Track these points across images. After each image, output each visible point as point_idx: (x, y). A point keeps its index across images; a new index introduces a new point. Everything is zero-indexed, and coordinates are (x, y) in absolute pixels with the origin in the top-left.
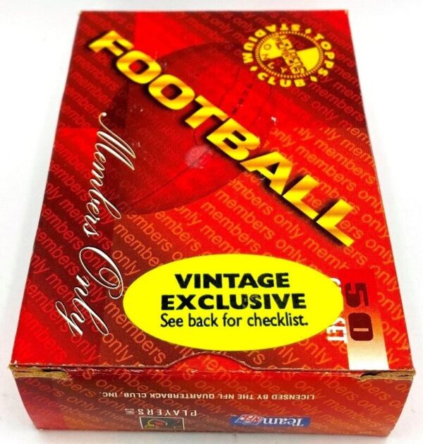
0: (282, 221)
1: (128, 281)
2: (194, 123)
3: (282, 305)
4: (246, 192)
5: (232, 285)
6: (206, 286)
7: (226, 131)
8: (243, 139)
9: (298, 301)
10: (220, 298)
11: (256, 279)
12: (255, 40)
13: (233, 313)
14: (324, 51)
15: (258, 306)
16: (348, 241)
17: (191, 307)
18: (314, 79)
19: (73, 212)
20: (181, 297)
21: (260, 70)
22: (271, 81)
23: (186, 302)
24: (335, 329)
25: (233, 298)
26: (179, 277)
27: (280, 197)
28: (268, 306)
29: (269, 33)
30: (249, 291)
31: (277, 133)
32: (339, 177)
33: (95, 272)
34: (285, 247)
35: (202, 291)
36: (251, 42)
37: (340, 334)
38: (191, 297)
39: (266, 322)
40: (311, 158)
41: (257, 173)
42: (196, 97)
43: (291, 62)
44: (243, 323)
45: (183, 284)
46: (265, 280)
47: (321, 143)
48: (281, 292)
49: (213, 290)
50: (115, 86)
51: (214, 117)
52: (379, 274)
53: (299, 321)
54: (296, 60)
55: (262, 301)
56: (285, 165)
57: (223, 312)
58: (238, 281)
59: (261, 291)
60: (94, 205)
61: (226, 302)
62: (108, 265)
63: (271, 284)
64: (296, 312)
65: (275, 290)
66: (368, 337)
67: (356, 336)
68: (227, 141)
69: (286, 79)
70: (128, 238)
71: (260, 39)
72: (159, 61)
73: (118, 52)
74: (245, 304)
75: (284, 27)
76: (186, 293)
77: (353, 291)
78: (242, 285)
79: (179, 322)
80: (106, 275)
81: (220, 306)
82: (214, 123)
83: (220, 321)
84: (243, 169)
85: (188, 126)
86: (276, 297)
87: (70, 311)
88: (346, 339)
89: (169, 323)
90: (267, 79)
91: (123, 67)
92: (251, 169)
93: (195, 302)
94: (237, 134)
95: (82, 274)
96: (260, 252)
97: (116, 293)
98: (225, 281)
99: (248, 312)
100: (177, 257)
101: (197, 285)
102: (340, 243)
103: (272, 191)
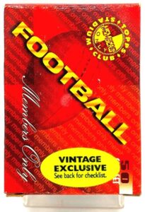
0: (100, 133)
1: (42, 160)
2: (64, 81)
3: (98, 169)
4: (86, 118)
5: (80, 161)
6: (70, 162)
7: (78, 86)
8: (85, 91)
9: (103, 168)
10: (75, 166)
11: (89, 158)
12: (92, 29)
13: (80, 172)
14: (126, 36)
15: (89, 170)
16: (124, 142)
17: (65, 170)
18: (119, 55)
19: (17, 129)
20: (61, 166)
21: (94, 50)
22: (99, 57)
23: (63, 168)
24: (116, 179)
25: (80, 167)
26: (60, 158)
27: (100, 122)
28: (93, 170)
29: (99, 24)
30: (86, 163)
31: (100, 88)
32: (124, 112)
33: (29, 156)
34: (100, 145)
35: (69, 164)
36: (91, 30)
37: (117, 180)
38: (65, 166)
39: (92, 176)
40: (114, 101)
41: (91, 109)
42: (65, 66)
43: (109, 44)
44: (84, 176)
45: (62, 161)
46: (92, 159)
47: (118, 94)
48: (98, 164)
49: (73, 163)
50: (27, 60)
51: (73, 78)
52: (134, 157)
53: (103, 176)
54: (111, 43)
55: (91, 168)
56: (103, 105)
57: (76, 172)
58: (82, 159)
59: (90, 164)
60: (25, 126)
61: (78, 168)
62: (34, 153)
63: (94, 161)
64: (103, 172)
65: (96, 163)
66: (127, 182)
67: (123, 181)
68: (78, 92)
69: (106, 56)
70: (40, 141)
71: (95, 28)
72: (47, 44)
73: (27, 37)
74: (84, 169)
75: (107, 20)
76: (63, 164)
77: (124, 164)
78: (84, 161)
79: (61, 176)
80: (34, 157)
81: (75, 170)
82: (73, 82)
83: (75, 176)
84: (85, 107)
85: (61, 83)
86: (96, 166)
87: (22, 172)
88: (119, 182)
89: (57, 177)
90: (97, 55)
91: (30, 47)
92: (88, 107)
93: (66, 168)
94: (82, 88)
95: (24, 157)
96: (91, 147)
97: (38, 165)
98: (77, 159)
99: (85, 172)
100: (59, 149)
101: (67, 161)
102: (121, 143)
103: (96, 118)
